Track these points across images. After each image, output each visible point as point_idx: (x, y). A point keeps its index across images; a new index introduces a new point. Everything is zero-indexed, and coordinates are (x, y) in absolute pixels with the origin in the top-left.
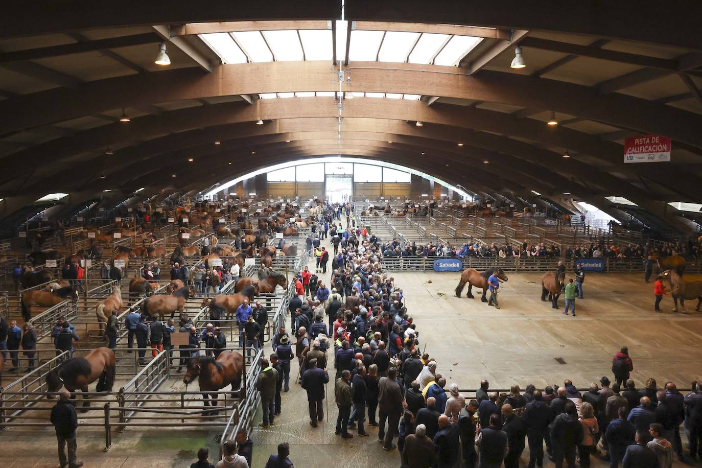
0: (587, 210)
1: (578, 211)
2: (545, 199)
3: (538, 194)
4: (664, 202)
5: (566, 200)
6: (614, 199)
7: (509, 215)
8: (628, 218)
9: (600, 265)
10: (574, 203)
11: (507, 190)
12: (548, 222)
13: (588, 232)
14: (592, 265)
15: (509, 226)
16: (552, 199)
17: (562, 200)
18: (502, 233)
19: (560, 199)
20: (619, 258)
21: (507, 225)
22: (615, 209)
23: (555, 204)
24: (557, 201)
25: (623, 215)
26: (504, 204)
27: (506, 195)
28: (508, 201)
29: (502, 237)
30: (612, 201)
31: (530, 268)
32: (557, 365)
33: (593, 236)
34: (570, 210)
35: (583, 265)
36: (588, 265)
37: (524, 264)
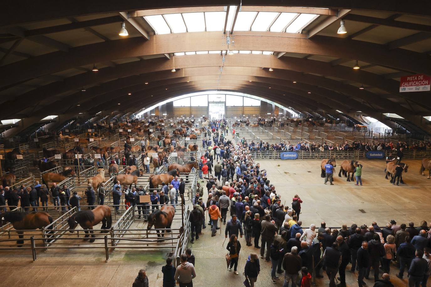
0: (370, 121)
1: (365, 122)
2: (344, 115)
3: (340, 112)
4: (421, 116)
5: (358, 116)
7: (322, 125)
8: (397, 126)
9: (381, 155)
10: (363, 117)
11: (321, 110)
12: (347, 129)
13: (372, 135)
14: (376, 155)
15: (323, 132)
16: (349, 115)
17: (356, 116)
18: (319, 136)
19: (354, 115)
20: (393, 150)
21: (321, 131)
22: (389, 121)
23: (350, 118)
24: (352, 116)
25: (394, 125)
26: (318, 118)
27: (319, 113)
28: (321, 117)
29: (320, 138)
30: (387, 116)
31: (338, 157)
32: (360, 214)
33: (375, 138)
34: (360, 122)
35: (371, 155)
36: (374, 155)
37: (335, 155)
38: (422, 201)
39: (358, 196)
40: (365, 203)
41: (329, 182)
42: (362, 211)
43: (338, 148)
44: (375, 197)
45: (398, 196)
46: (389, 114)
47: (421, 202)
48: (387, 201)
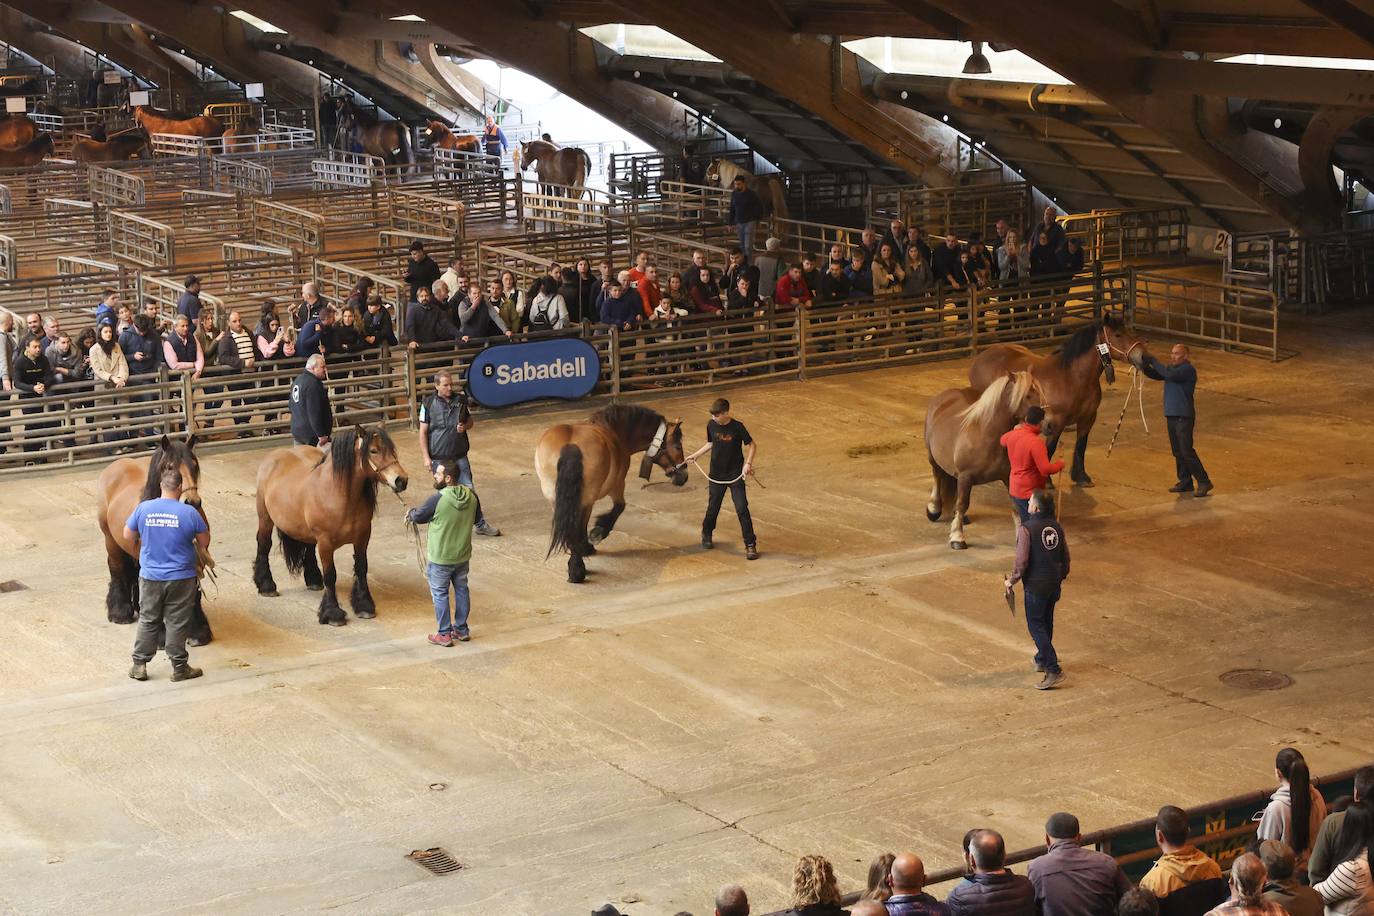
0: (504, 96)
1: (462, 104)
2: (304, 55)
3: (267, 27)
4: (827, 39)
5: (405, 52)
6: (627, 39)
7: (130, 147)
8: (686, 126)
9: (579, 367)
10: (443, 63)
11: (110, 17)
12: (328, 170)
13: (519, 208)
14: (546, 371)
15: (132, 209)
16: (341, 50)
17: (389, 56)
18: (101, 252)
19: (377, 47)
20: (661, 323)
21: (121, 205)
22: (625, 84)
23: (351, 74)
24: (362, 61)
25: (664, 115)
26: (94, 91)
27: (102, 40)
28: (118, 73)
29: (102, 272)
30: (613, 46)
31: (258, 420)
32: (419, 885)
33: (539, 230)
34: (429, 104)
35: (505, 375)
36: (527, 373)
37: (227, 405)
38: (842, 694)
39: (404, 739)
40: (460, 784)
41: (161, 660)
42: (437, 862)
43: (242, 341)
44: (528, 723)
45: (693, 682)
46: (621, 29)
47: (838, 702)
48: (616, 738)
